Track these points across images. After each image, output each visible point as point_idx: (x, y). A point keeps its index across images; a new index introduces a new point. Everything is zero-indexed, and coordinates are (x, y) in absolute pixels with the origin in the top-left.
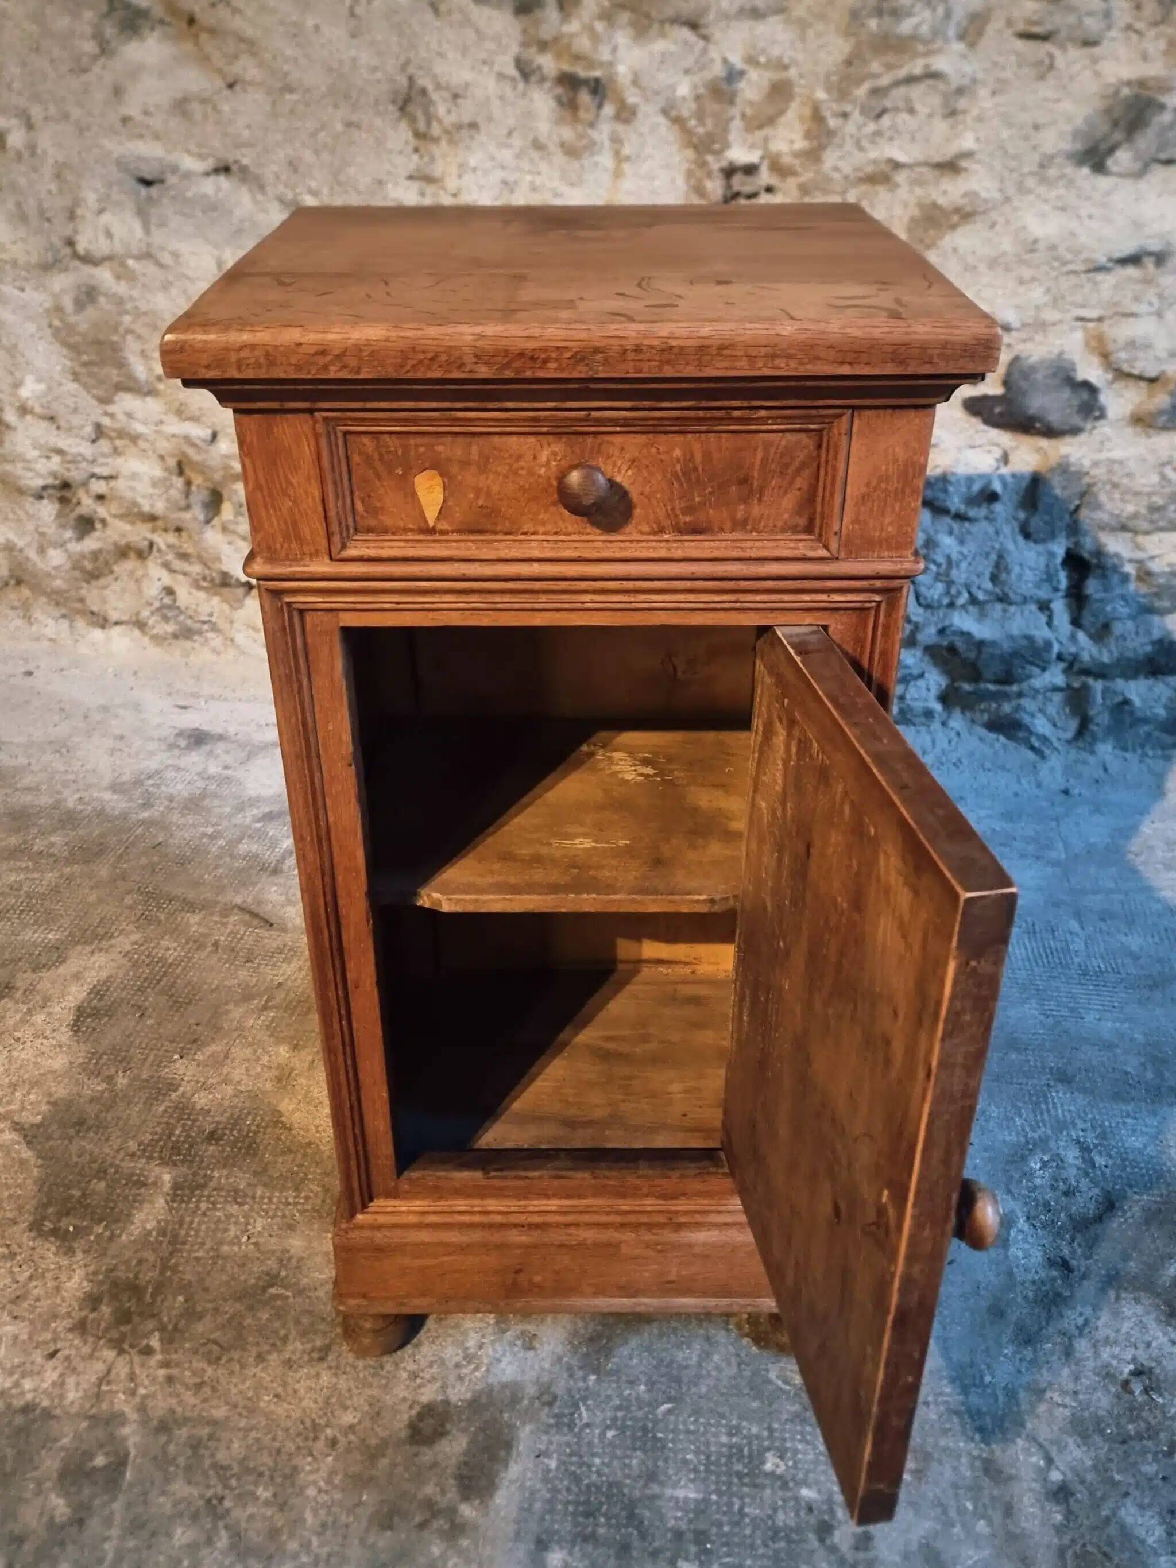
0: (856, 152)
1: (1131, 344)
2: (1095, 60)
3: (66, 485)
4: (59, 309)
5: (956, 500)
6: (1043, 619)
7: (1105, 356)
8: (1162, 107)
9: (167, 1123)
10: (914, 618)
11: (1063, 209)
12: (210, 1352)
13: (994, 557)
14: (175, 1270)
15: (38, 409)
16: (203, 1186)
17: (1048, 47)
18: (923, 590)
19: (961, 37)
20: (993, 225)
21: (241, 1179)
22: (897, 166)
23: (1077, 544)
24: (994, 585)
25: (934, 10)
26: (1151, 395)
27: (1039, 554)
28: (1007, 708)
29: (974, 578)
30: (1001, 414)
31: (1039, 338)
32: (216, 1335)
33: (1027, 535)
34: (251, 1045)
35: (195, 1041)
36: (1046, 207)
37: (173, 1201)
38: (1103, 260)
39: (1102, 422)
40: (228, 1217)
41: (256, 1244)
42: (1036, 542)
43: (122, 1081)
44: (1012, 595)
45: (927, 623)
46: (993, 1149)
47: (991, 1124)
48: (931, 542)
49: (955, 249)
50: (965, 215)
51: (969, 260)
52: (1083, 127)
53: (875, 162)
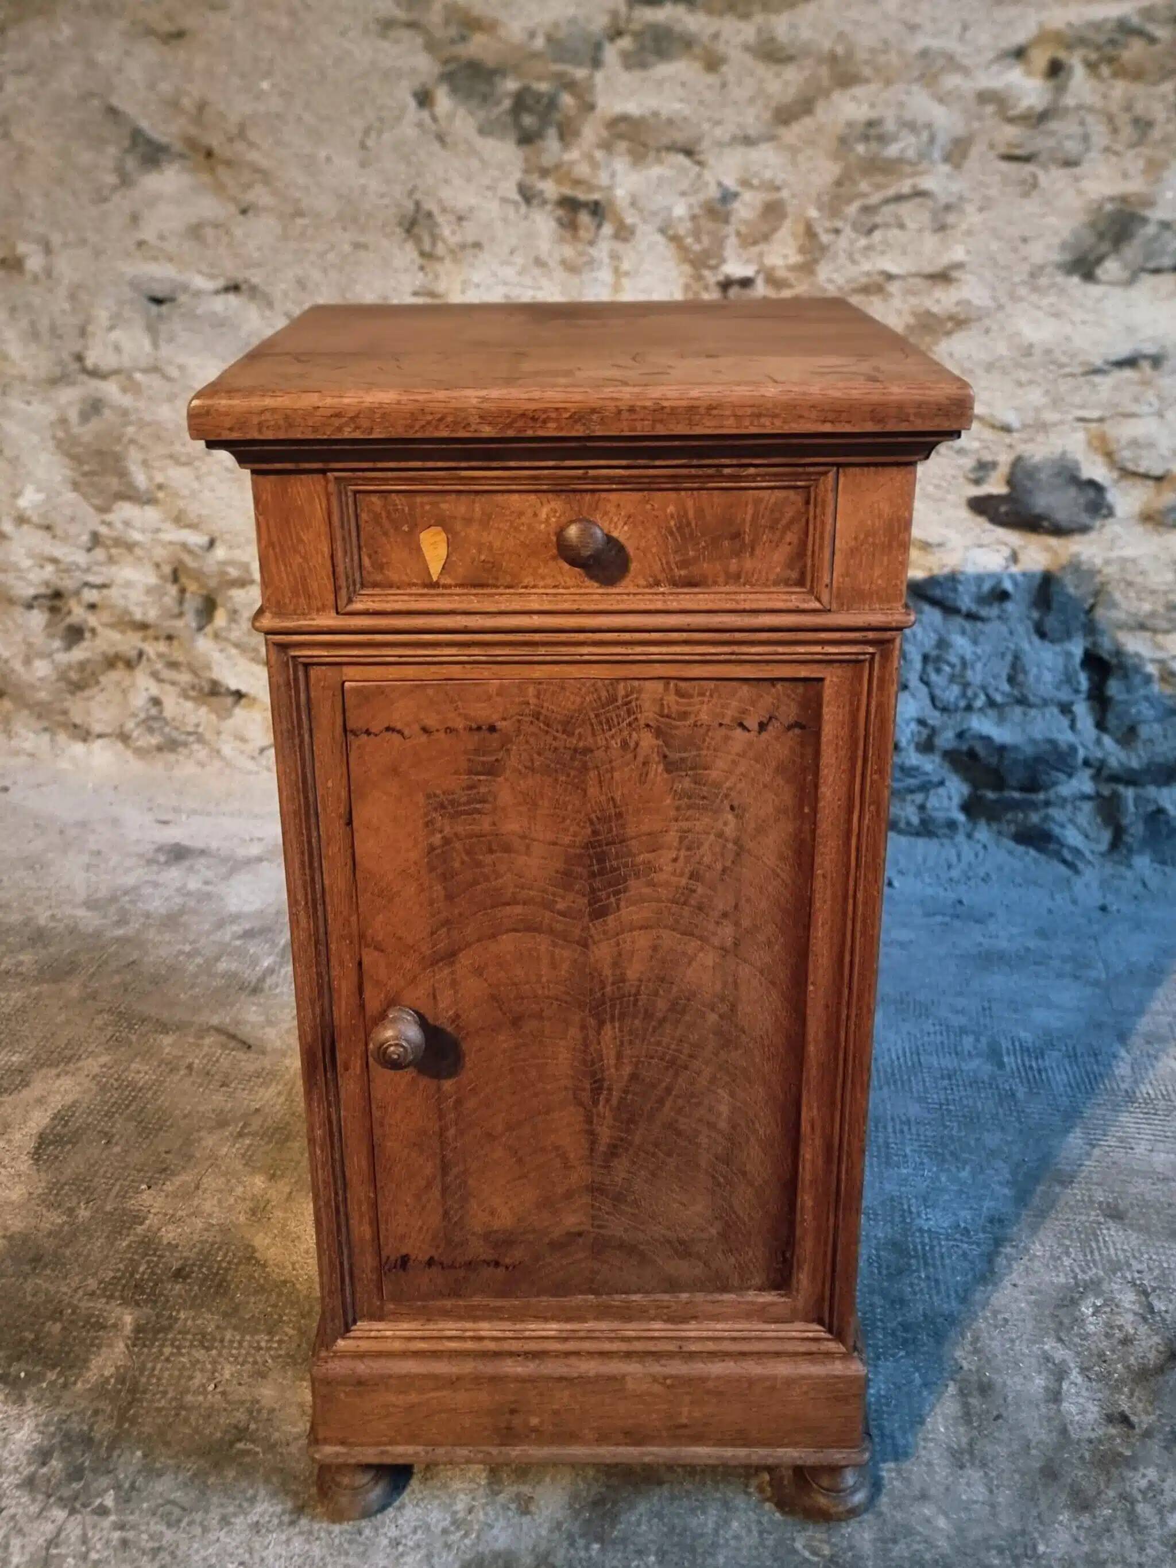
0: (848, 264)
1: (1134, 443)
2: (1077, 179)
3: (58, 595)
4: (64, 421)
5: (967, 599)
6: (1066, 722)
7: (1109, 455)
8: (1144, 221)
9: (132, 1260)
10: (931, 722)
11: (1057, 315)
12: (170, 1513)
13: (1009, 658)
14: (133, 1422)
15: (36, 519)
16: (167, 1329)
17: (1031, 167)
18: (938, 692)
19: (946, 159)
20: (988, 331)
21: (209, 1322)
22: (890, 277)
23: (1094, 643)
24: (1012, 686)
25: (918, 135)
26: (1159, 493)
27: (1056, 653)
28: (1034, 818)
29: (991, 680)
30: (1008, 513)
31: (1040, 438)
32: (177, 1495)
33: (1042, 634)
34: (225, 1175)
35: (165, 1170)
36: (1040, 314)
37: (134, 1345)
38: (1099, 363)
39: (1110, 520)
40: (195, 1363)
41: (223, 1393)
42: (1052, 641)
43: (84, 1213)
44: (1032, 699)
45: (944, 727)
46: (1040, 1292)
47: (1037, 1264)
48: (942, 644)
49: (951, 354)
50: (959, 322)
51: (968, 365)
52: (1071, 240)
53: (868, 274)
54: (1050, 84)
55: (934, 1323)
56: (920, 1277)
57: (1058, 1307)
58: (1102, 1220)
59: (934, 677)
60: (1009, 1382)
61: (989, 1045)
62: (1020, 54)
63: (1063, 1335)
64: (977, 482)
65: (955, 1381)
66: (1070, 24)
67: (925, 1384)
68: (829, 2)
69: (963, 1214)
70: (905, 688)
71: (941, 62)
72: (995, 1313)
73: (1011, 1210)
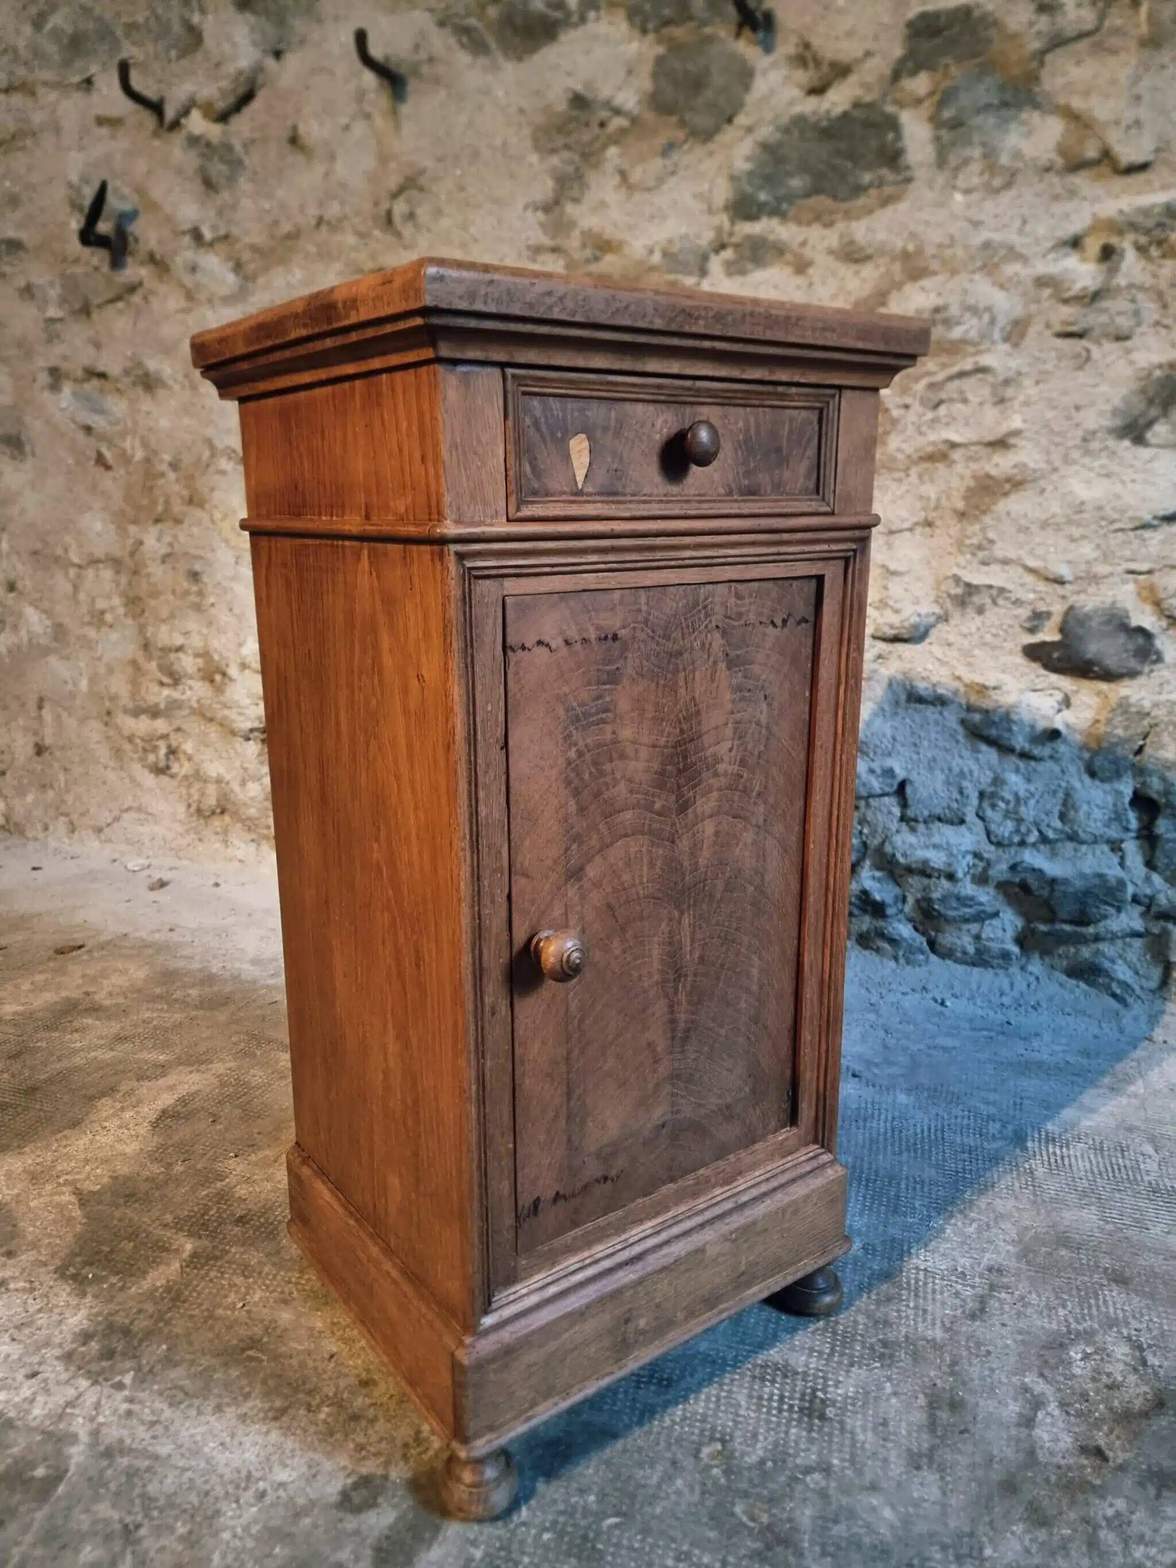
0: (917, 436)
2: (1128, 351)
5: (1020, 739)
6: (1116, 860)
7: (1157, 604)
9: (205, 1205)
10: (986, 855)
11: (1108, 476)
12: (175, 1396)
13: (1061, 795)
14: (168, 1322)
16: (219, 1258)
17: (1084, 343)
18: (993, 827)
19: (1006, 339)
20: (1042, 491)
22: (953, 445)
23: (1144, 784)
24: (1064, 823)
25: (980, 318)
27: (1106, 792)
28: (1086, 953)
29: (1043, 816)
30: (1059, 659)
31: (1092, 589)
32: (186, 1383)
33: (1092, 774)
35: (253, 1145)
36: (1091, 475)
37: (188, 1266)
38: (1147, 517)
39: (1159, 666)
40: (233, 1286)
41: (249, 1312)
42: (1102, 781)
43: (179, 1168)
44: (1082, 834)
45: (999, 860)
46: (1029, 1333)
47: (1029, 1311)
48: (997, 781)
49: (1008, 514)
50: (1016, 483)
51: (1022, 522)
52: (1122, 406)
53: (934, 444)
54: (1104, 267)
55: (914, 1344)
56: (908, 1306)
57: (1044, 1347)
58: (1106, 1283)
59: (989, 813)
60: (982, 1403)
62: (1075, 243)
63: (1046, 1372)
64: (1032, 630)
65: (926, 1395)
66: (1121, 212)
67: (895, 1394)
68: (903, 206)
69: (962, 1261)
70: (962, 822)
71: (1002, 252)
72: (978, 1345)
73: (1013, 1264)
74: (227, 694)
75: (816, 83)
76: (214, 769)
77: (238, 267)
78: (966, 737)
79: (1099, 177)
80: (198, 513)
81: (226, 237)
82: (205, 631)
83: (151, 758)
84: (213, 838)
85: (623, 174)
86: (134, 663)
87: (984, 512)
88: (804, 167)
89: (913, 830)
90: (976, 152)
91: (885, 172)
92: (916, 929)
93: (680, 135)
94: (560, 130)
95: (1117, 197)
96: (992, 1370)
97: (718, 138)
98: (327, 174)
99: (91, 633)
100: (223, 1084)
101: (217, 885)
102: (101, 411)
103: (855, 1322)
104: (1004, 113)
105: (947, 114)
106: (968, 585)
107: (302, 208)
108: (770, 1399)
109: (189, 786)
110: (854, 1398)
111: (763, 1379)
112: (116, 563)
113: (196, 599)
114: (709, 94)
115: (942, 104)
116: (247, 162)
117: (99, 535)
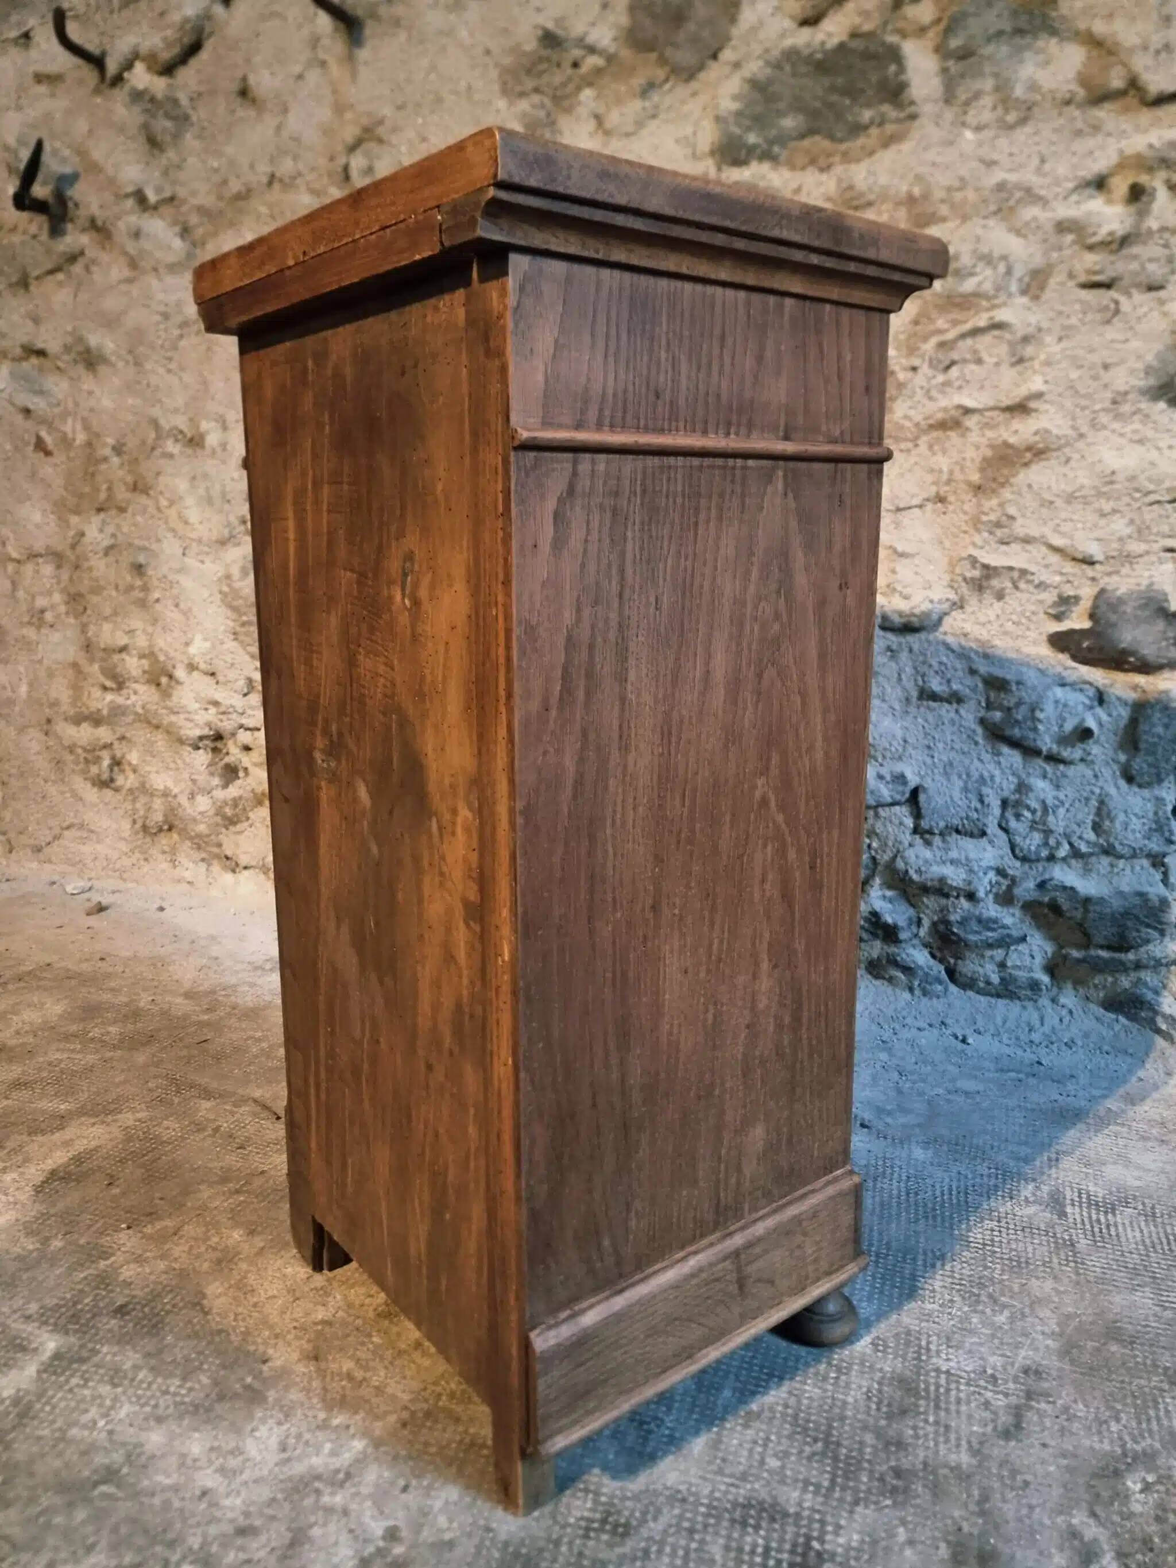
0: (925, 401)
2: (1162, 302)
3: (219, 737)
4: (228, 577)
5: (1048, 740)
6: (1158, 876)
10: (1010, 872)
11: (1141, 442)
13: (1094, 803)
15: (202, 666)
16: (82, 1360)
17: (1113, 294)
18: (1018, 839)
19: (1024, 292)
20: (1068, 460)
21: (130, 1358)
22: (967, 411)
24: (1098, 835)
25: (995, 268)
27: (1144, 799)
28: (1125, 982)
29: (1075, 827)
30: (1089, 649)
31: (1125, 570)
33: (1130, 779)
34: (206, 1225)
35: (151, 1214)
36: (1123, 441)
42: (1140, 786)
43: (57, 1243)
44: (1118, 847)
45: (1025, 877)
46: (1075, 1456)
47: (1076, 1426)
48: (1022, 788)
49: (1030, 486)
50: (1038, 452)
51: (1047, 496)
52: (1155, 363)
53: (945, 410)
54: (1132, 209)
55: (934, 1472)
56: (926, 1421)
57: (1095, 1475)
58: (1166, 1387)
59: (1013, 824)
60: (1019, 1555)
61: (1051, 1195)
62: (1100, 184)
63: (1098, 1510)
64: (1058, 617)
65: (948, 1543)
66: (1151, 146)
67: (911, 1542)
68: (906, 146)
69: (992, 1359)
70: (983, 834)
71: (1018, 195)
72: (1014, 1473)
73: (1053, 1363)
74: (175, 698)
75: (810, 13)
76: (160, 781)
77: (185, 232)
78: (986, 738)
79: (1126, 110)
80: (143, 499)
81: (172, 199)
82: (150, 629)
83: (94, 770)
84: (161, 857)
85: (598, 118)
86: (75, 665)
87: (1002, 485)
88: (798, 106)
89: (928, 843)
90: (988, 84)
91: (886, 108)
92: (933, 956)
93: (660, 73)
94: (529, 72)
95: (1146, 131)
96: (1031, 1508)
97: (702, 75)
98: (279, 128)
99: (30, 633)
100: (129, 1139)
101: (161, 909)
102: (41, 392)
103: (861, 1443)
104: (1018, 40)
105: (954, 43)
106: (986, 567)
107: (252, 166)
108: (753, 1552)
109: (134, 800)
110: (858, 1550)
111: (744, 1524)
112: (58, 558)
113: (141, 595)
114: (691, 26)
115: (948, 31)
116: (194, 118)
117: (37, 526)
